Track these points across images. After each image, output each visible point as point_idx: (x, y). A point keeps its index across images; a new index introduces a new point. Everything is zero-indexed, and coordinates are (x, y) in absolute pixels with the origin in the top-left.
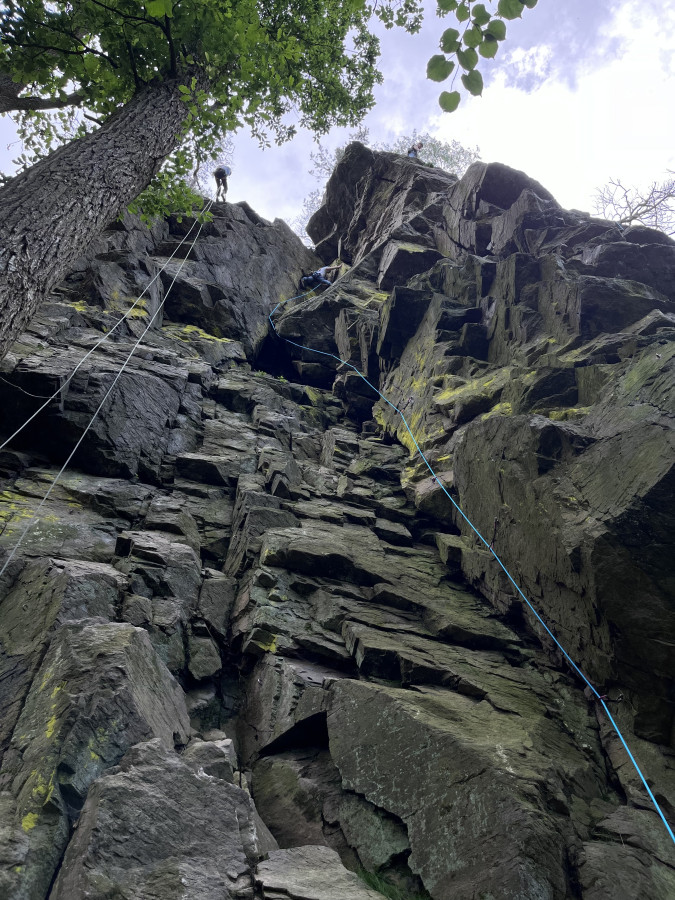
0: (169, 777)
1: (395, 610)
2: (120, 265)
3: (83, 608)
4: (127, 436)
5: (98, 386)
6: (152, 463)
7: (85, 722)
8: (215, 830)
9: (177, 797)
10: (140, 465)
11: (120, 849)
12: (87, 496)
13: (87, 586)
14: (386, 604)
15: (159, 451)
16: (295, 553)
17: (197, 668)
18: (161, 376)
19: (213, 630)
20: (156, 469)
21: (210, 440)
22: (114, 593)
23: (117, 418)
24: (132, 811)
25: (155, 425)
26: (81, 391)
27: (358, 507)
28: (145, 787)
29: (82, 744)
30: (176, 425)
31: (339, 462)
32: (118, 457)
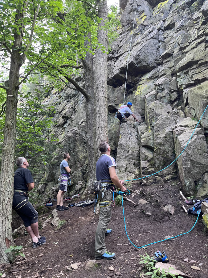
0: (163, 119)
1: (204, 65)
2: (133, 11)
3: (150, 102)
4: (150, 60)
5: (139, 55)
6: (158, 61)
7: (151, 118)
8: (171, 122)
9: (165, 121)
10: (156, 63)
11: (159, 130)
12: (149, 78)
13: (149, 98)
14: (202, 65)
15: (158, 57)
16: (181, 67)
17: (173, 99)
18: (151, 39)
19: (174, 90)
20: (159, 62)
21: (167, 45)
22: (154, 96)
23: (146, 58)
24: (159, 125)
25: (154, 52)
26: (138, 59)
27: (201, 37)
28: (160, 122)
29: (152, 121)
30: (159, 47)
31: (197, 25)
32: (151, 66)
